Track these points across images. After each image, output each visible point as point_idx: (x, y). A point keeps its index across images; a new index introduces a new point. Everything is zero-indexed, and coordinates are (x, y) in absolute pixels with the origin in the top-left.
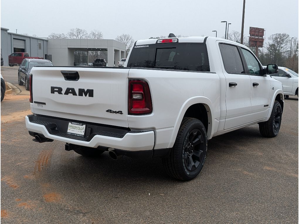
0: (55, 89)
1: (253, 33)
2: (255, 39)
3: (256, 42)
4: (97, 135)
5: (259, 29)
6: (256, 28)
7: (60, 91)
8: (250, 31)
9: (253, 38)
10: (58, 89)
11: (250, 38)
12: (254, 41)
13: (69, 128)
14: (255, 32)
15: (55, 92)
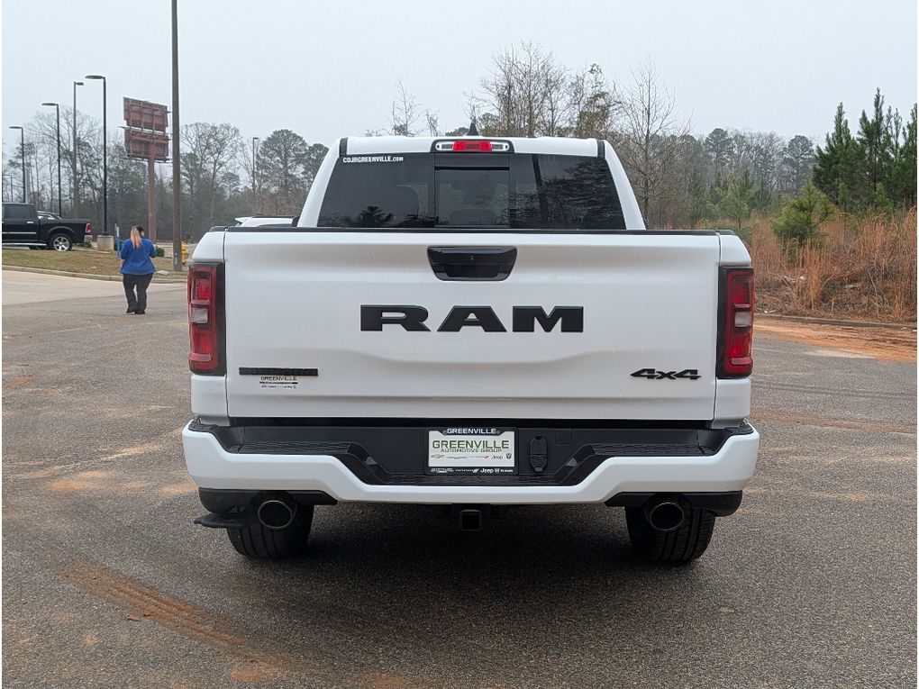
0: (385, 315)
1: (134, 116)
2: (144, 137)
3: (147, 144)
4: (615, 458)
5: (151, 105)
6: (145, 103)
7: (414, 319)
8: (125, 110)
9: (135, 133)
10: (402, 315)
11: (127, 131)
12: (141, 142)
13: (432, 451)
14: (140, 113)
15: (384, 326)
